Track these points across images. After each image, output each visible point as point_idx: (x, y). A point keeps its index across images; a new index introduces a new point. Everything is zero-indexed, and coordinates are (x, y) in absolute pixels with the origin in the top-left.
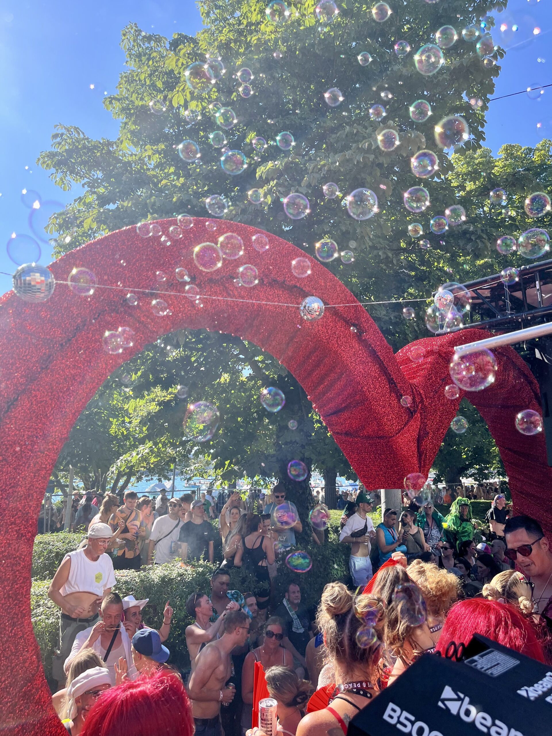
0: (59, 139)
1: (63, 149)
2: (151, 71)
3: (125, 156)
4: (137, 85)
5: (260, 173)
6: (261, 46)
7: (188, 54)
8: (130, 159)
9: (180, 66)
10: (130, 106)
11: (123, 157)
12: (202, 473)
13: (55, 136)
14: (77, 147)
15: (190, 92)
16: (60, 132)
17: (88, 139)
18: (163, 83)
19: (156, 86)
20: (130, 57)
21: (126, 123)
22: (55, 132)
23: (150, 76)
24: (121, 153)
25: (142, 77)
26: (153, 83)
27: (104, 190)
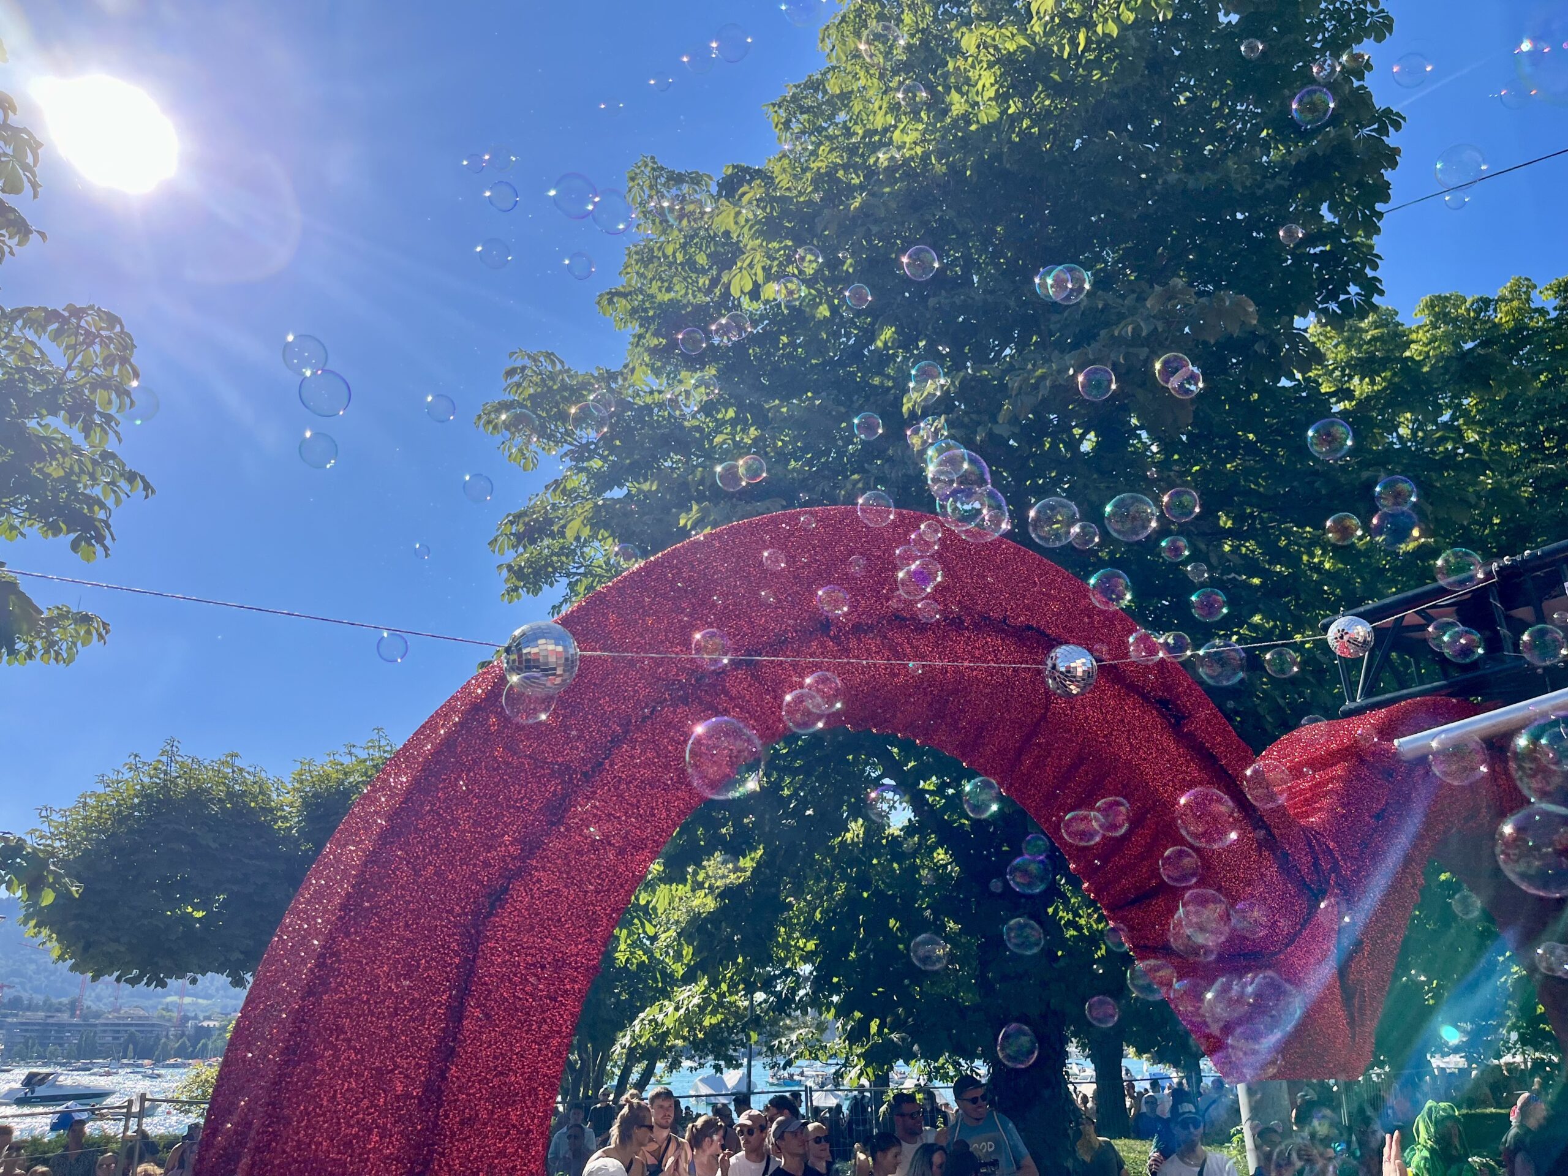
0: (517, 378)
1: (526, 394)
2: (685, 237)
3: (638, 395)
4: (660, 265)
5: (910, 405)
6: (897, 171)
7: (757, 200)
8: (649, 400)
9: (743, 223)
10: (647, 305)
11: (634, 398)
12: (814, 1050)
13: (511, 373)
14: (550, 388)
15: (764, 268)
16: (519, 364)
17: (568, 371)
18: (708, 256)
19: (695, 262)
20: (645, 216)
21: (641, 337)
22: (510, 365)
23: (683, 246)
24: (630, 391)
25: (669, 250)
26: (690, 258)
27: (600, 463)
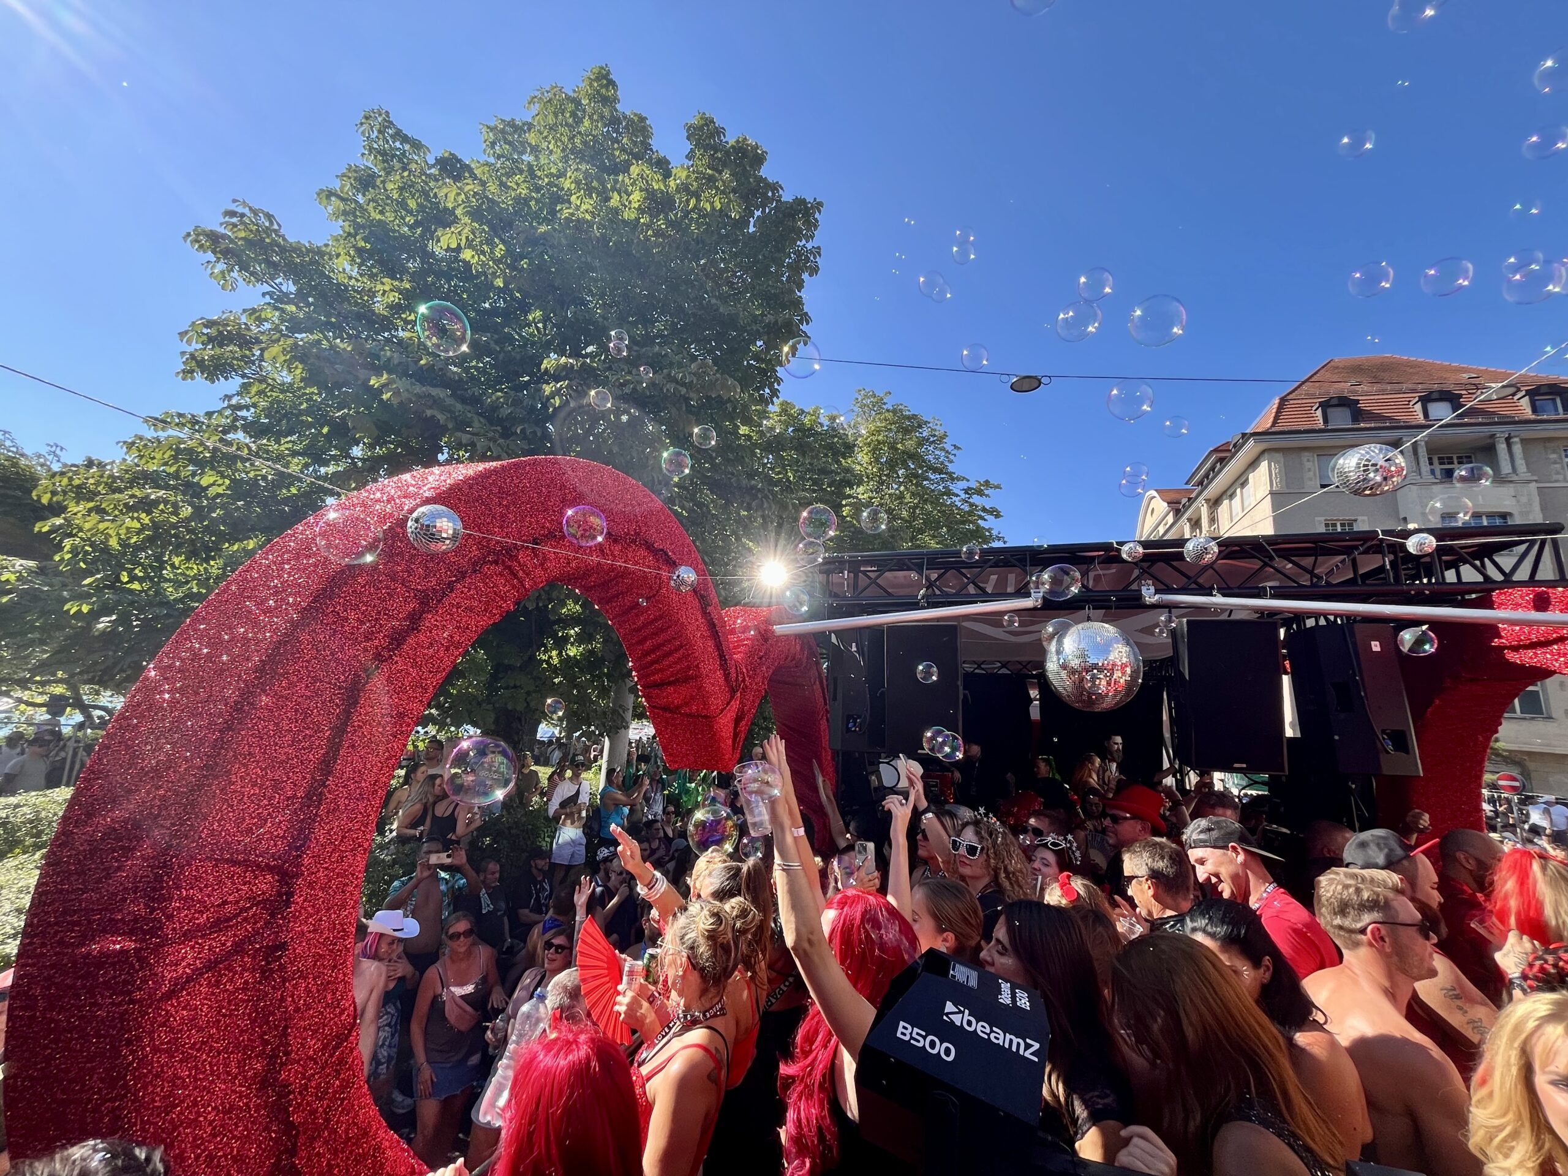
0: (235, 220)
1: (239, 235)
11: (335, 275)
13: (233, 214)
16: (240, 210)
17: (284, 234)
21: (350, 235)
22: (233, 207)
26: (404, 199)
